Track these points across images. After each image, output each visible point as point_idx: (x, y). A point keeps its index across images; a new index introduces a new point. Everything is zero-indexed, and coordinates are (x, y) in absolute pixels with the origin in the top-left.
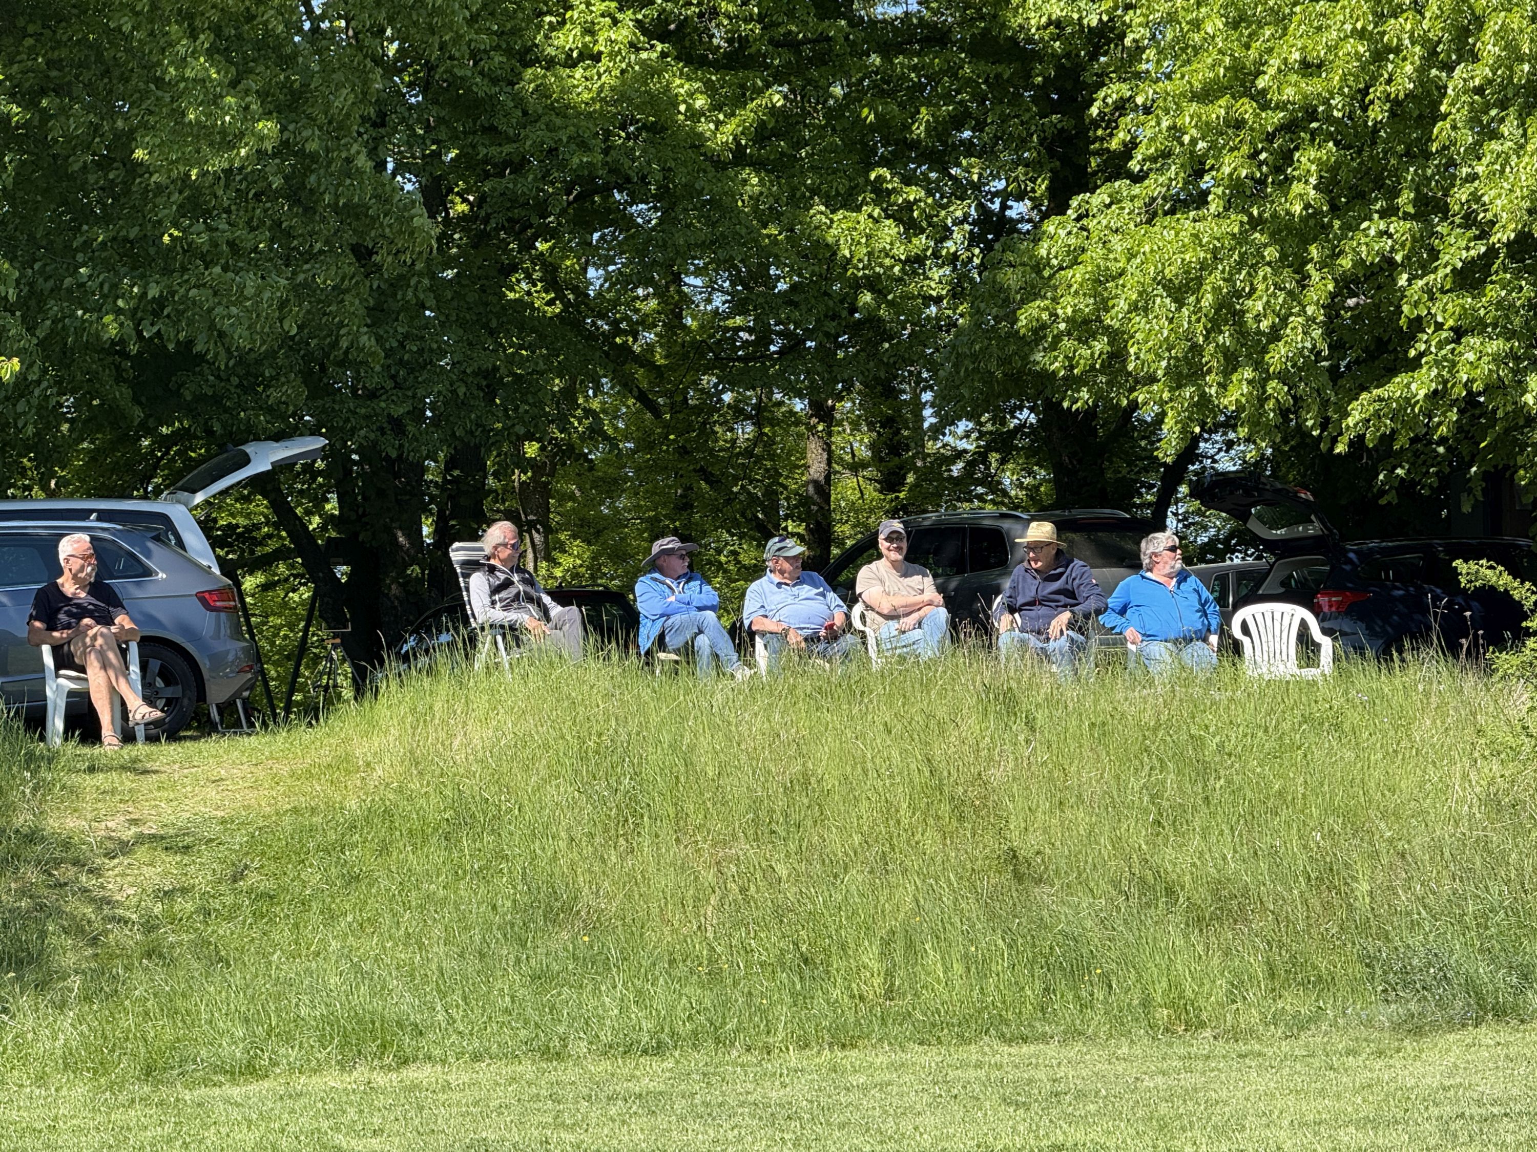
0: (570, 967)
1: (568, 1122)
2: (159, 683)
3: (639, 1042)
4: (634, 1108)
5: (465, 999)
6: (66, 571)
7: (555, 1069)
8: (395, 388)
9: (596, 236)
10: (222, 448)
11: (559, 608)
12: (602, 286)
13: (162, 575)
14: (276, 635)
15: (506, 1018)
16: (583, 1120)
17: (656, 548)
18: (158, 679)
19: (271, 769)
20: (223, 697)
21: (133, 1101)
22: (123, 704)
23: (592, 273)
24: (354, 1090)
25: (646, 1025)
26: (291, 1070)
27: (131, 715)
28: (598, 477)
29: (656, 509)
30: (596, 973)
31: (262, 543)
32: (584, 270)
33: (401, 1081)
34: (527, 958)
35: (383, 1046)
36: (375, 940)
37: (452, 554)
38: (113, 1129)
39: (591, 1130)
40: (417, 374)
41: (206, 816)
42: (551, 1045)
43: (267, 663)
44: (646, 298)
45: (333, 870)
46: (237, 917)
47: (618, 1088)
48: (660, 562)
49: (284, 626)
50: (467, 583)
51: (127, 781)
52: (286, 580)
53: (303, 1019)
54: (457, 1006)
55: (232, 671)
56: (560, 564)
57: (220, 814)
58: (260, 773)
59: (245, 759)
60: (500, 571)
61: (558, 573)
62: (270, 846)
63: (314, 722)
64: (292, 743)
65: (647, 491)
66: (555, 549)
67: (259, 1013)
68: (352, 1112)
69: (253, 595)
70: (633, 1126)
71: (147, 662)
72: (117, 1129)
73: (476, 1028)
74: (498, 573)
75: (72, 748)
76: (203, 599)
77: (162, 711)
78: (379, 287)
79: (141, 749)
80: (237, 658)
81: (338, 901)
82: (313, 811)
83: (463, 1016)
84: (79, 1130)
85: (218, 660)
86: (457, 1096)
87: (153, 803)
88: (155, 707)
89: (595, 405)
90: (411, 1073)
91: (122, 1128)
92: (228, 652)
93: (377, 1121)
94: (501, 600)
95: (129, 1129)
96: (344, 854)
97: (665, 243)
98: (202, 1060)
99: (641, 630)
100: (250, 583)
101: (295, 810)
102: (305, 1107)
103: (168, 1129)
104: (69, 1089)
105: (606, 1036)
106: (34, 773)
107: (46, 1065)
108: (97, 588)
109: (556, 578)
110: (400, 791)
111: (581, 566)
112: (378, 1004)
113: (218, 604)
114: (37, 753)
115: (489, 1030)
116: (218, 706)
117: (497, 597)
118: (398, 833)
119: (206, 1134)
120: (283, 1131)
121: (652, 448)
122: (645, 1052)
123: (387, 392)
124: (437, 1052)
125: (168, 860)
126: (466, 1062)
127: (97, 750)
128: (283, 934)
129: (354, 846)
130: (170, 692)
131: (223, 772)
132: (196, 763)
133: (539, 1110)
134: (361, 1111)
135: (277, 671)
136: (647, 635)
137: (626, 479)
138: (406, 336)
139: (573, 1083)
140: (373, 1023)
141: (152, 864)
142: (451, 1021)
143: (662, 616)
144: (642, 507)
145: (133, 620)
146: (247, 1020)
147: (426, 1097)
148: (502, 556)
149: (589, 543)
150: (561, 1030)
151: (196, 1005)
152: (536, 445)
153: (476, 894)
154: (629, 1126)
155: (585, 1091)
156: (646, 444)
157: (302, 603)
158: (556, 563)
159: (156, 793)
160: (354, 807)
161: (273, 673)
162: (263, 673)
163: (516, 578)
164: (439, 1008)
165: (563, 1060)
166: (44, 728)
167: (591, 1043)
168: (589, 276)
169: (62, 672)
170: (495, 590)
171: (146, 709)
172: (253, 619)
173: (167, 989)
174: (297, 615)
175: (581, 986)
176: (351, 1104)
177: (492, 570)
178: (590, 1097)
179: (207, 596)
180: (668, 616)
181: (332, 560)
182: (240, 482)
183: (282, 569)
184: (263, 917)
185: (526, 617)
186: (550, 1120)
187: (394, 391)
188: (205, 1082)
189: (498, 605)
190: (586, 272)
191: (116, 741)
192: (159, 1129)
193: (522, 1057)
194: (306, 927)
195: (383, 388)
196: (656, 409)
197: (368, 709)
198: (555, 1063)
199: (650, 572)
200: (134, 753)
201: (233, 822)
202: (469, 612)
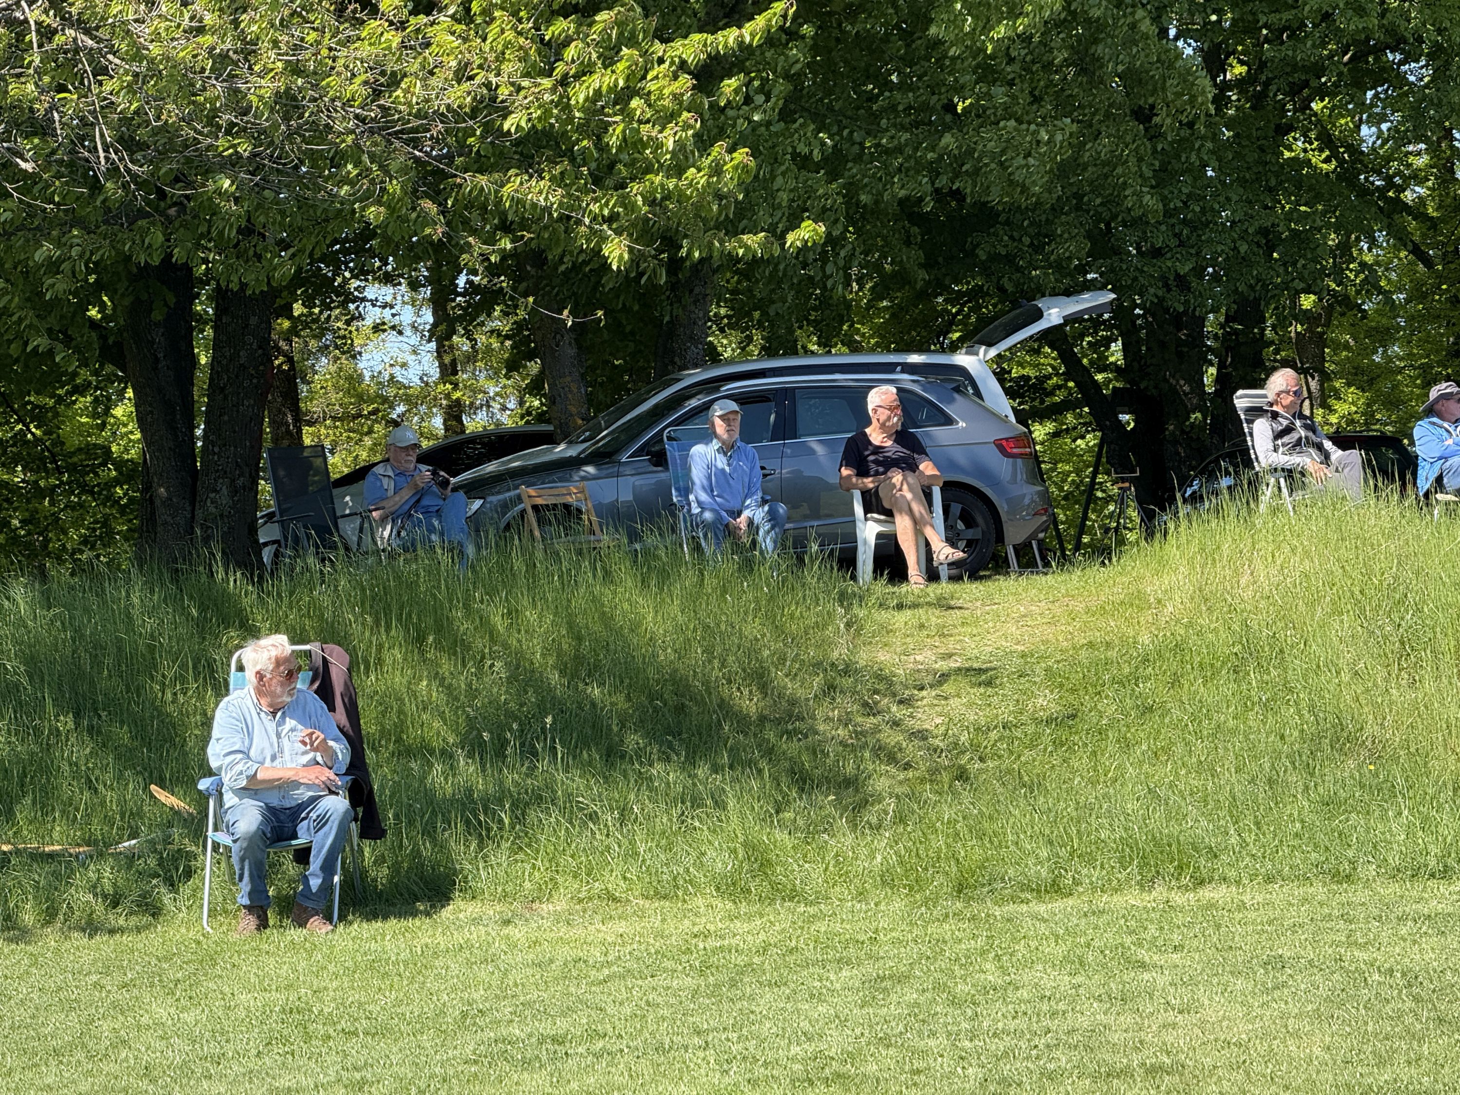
0: (1357, 795)
1: (1360, 941)
2: (960, 525)
3: (1426, 866)
4: (1424, 929)
5: (1257, 824)
6: (874, 421)
7: (1346, 891)
8: (1179, 246)
9: (1370, 94)
10: (1015, 304)
11: (1340, 452)
12: (1374, 143)
13: (962, 424)
14: (1064, 481)
15: (1296, 842)
16: (1374, 940)
17: (1434, 393)
18: (959, 521)
19: (1067, 605)
20: (1020, 539)
21: (947, 915)
22: (928, 544)
23: (1365, 130)
24: (1154, 908)
25: (1434, 850)
26: (1094, 889)
27: (935, 556)
28: (1371, 328)
29: (1428, 356)
30: (1382, 800)
31: (1052, 393)
32: (1358, 127)
33: (1198, 900)
34: (1315, 786)
35: (1180, 867)
36: (1169, 767)
37: (1236, 401)
38: (930, 942)
39: (1383, 949)
40: (1200, 232)
41: (1008, 650)
42: (1341, 869)
43: (1057, 507)
44: (1419, 154)
45: (1128, 700)
46: (1037, 745)
47: (1407, 910)
48: (1438, 407)
49: (1072, 472)
50: (1251, 429)
51: (934, 617)
52: (1075, 428)
53: (1103, 841)
54: (1250, 831)
55: (1028, 514)
56: (1336, 411)
57: (1020, 648)
58: (1057, 610)
59: (1042, 597)
60: (1282, 417)
61: (1334, 419)
62: (1068, 678)
63: (1106, 562)
64: (1086, 582)
65: (1420, 340)
66: (1330, 397)
67: (1061, 837)
68: (1153, 930)
69: (1042, 443)
70: (1424, 945)
71: (949, 506)
72: (933, 942)
73: (1269, 851)
74: (1280, 419)
75: (882, 588)
76: (1001, 446)
77: (963, 551)
78: (1163, 149)
79: (944, 587)
80: (1033, 501)
81: (1133, 730)
82: (1108, 645)
83: (1255, 840)
84: (897, 942)
85: (1014, 504)
86: (1252, 915)
87: (958, 638)
88: (956, 548)
89: (1368, 259)
90: (1207, 893)
91: (938, 941)
92: (1024, 495)
93: (1176, 938)
94: (1283, 445)
95: (945, 942)
96: (1138, 686)
97: (1440, 100)
98: (1010, 879)
99: (1419, 472)
100: (1040, 431)
101: (1091, 645)
102: (1108, 924)
103: (980, 942)
104: (888, 904)
105: (1394, 860)
106: (848, 609)
107: (865, 882)
108: (902, 437)
109: (1331, 424)
110: (1190, 625)
111: (1356, 412)
112: (1175, 829)
113: (1015, 450)
114: (850, 591)
115: (1280, 853)
116: (1014, 546)
117: (1279, 442)
118: (1189, 666)
119: (1017, 948)
120: (1088, 946)
121: (1425, 298)
122: (1433, 875)
123: (1171, 250)
124: (1232, 874)
125: (972, 691)
126: (1259, 883)
127: (904, 588)
128: (1081, 762)
129: (1148, 678)
130: (971, 534)
131: (1022, 609)
132: (996, 601)
133: (1331, 929)
134: (1162, 928)
135: (1065, 515)
136: (1425, 478)
137: (1399, 328)
138: (1189, 196)
139: (1363, 904)
140: (1170, 845)
141: (959, 696)
142: (1244, 844)
143: (1440, 458)
144: (1414, 355)
145: (937, 466)
146: (1051, 842)
147: (1223, 916)
148: (1285, 403)
149: (1363, 391)
150: (1350, 854)
151: (1002, 827)
152: (1313, 297)
153: (1265, 724)
154: (1420, 945)
155: (1376, 912)
156: (1418, 294)
157: (1090, 450)
158: (1331, 410)
159: (960, 629)
160: (1147, 642)
161: (1062, 517)
162: (1054, 516)
163: (1298, 423)
164: (1232, 832)
165: (1353, 883)
166: (855, 568)
167: (1379, 866)
168: (1362, 133)
169: (869, 515)
170: (1278, 435)
171: (949, 550)
172: (1043, 466)
173: (976, 811)
174: (1084, 462)
175: (1368, 813)
176: (1152, 922)
177: (1275, 416)
178: (1381, 917)
179: (1004, 443)
180: (1446, 459)
181: (1119, 409)
182: (1031, 337)
183: (1070, 418)
184: (1062, 745)
185: (1308, 460)
186: (1344, 939)
187: (1179, 249)
188: (1013, 899)
189: (1281, 449)
190: (1359, 130)
191: (921, 580)
192: (972, 942)
193: (1313, 879)
194: (1103, 755)
195: (1167, 246)
196: (1428, 260)
197: (1158, 549)
198: (1345, 885)
199: (1428, 417)
200: (939, 591)
201: (1033, 656)
202: (1253, 456)
